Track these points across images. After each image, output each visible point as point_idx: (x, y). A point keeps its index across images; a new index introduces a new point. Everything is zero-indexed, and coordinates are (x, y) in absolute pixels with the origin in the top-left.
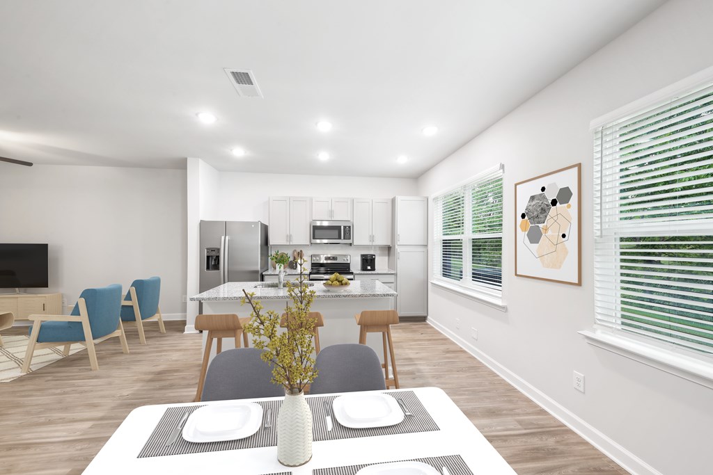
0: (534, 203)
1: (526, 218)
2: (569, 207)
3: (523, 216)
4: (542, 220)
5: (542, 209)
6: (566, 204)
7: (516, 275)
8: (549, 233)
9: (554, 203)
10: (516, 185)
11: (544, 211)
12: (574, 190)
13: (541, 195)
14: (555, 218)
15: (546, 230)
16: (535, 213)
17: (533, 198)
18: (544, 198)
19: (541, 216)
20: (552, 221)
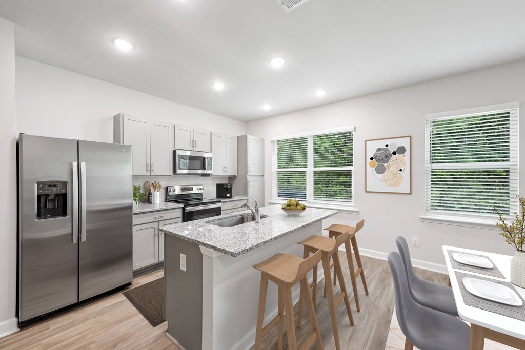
0: (380, 152)
1: (374, 160)
2: (404, 156)
3: (372, 159)
4: (386, 162)
5: (386, 156)
6: (402, 155)
7: (366, 192)
8: (391, 168)
9: (394, 153)
10: (366, 141)
11: (388, 157)
12: (407, 148)
13: (385, 148)
14: (395, 161)
15: (389, 167)
16: (381, 158)
17: (379, 150)
18: (388, 150)
19: (385, 159)
20: (393, 162)
